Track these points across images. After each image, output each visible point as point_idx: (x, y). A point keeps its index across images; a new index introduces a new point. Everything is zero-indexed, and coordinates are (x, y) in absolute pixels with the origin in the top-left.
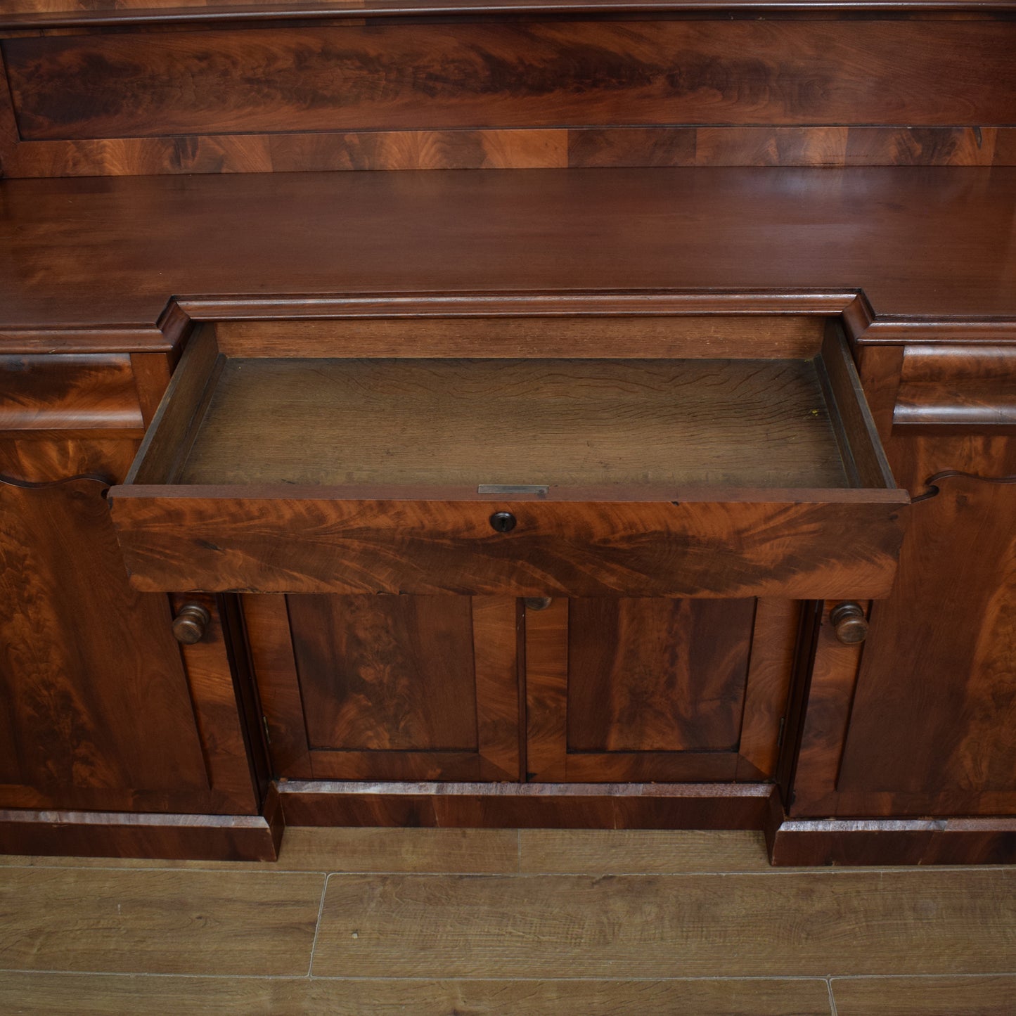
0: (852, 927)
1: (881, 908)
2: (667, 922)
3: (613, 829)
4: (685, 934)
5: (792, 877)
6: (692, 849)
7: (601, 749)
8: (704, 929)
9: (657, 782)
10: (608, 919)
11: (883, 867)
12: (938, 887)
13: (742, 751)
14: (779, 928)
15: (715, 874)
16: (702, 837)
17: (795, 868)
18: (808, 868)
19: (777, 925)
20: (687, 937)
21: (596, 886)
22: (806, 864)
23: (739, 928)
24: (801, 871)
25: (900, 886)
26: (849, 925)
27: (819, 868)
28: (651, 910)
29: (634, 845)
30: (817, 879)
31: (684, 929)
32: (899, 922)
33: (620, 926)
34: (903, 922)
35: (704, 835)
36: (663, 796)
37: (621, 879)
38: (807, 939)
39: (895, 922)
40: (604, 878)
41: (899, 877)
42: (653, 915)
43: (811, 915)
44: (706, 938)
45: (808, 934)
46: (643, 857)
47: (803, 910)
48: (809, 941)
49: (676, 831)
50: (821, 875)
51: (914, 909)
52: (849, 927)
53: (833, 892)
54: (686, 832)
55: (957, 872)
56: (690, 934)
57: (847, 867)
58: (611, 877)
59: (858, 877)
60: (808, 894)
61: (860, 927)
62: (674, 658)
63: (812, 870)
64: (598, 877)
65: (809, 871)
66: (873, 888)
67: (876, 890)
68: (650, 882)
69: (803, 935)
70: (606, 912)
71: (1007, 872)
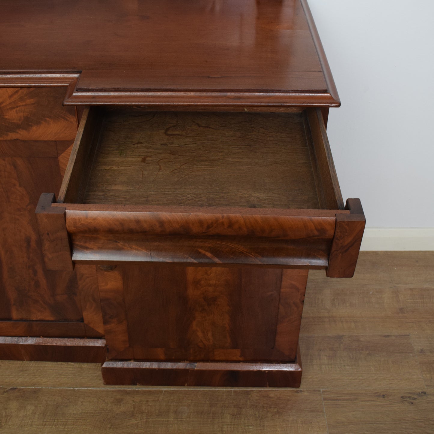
0: (137, 422)
1: (157, 411)
2: (37, 416)
3: (24, 360)
4: (44, 423)
5: (113, 391)
6: (64, 373)
7: (10, 319)
8: (56, 421)
9: (44, 336)
10: (6, 413)
11: (166, 387)
12: (193, 399)
13: (86, 322)
14: (97, 421)
15: (72, 388)
16: (72, 367)
17: (117, 386)
18: (124, 386)
19: (96, 419)
20: (45, 425)
21: (5, 394)
22: (122, 384)
23: (75, 421)
24: (121, 388)
25: (172, 398)
26: (136, 420)
27: (130, 386)
28: (30, 408)
29: (34, 370)
30: (127, 393)
31: (45, 420)
32: (165, 419)
33: (11, 417)
34: (167, 419)
35: (73, 365)
36: (46, 344)
37: (20, 390)
38: (110, 428)
39: (162, 419)
40: (11, 389)
41: (173, 393)
42: (31, 411)
43: (117, 414)
44: (55, 426)
45: (112, 426)
46: (36, 377)
47: (113, 411)
48: (111, 429)
49: (59, 363)
50: (130, 390)
51: (176, 412)
52: (136, 422)
53: (133, 401)
54: (63, 363)
55: (207, 391)
56: (47, 423)
57: (144, 386)
58: (15, 388)
59: (150, 392)
60: (119, 401)
61: (141, 422)
62: (35, 273)
63: (126, 388)
64: (8, 388)
65: (124, 388)
66: (157, 399)
67: (158, 400)
68: (35, 392)
69: (109, 426)
70: (6, 409)
71: (235, 392)
